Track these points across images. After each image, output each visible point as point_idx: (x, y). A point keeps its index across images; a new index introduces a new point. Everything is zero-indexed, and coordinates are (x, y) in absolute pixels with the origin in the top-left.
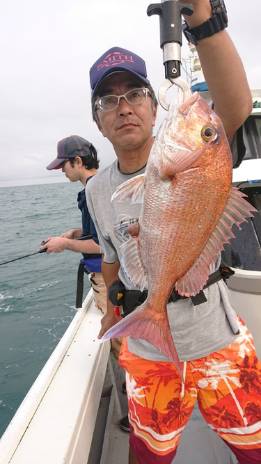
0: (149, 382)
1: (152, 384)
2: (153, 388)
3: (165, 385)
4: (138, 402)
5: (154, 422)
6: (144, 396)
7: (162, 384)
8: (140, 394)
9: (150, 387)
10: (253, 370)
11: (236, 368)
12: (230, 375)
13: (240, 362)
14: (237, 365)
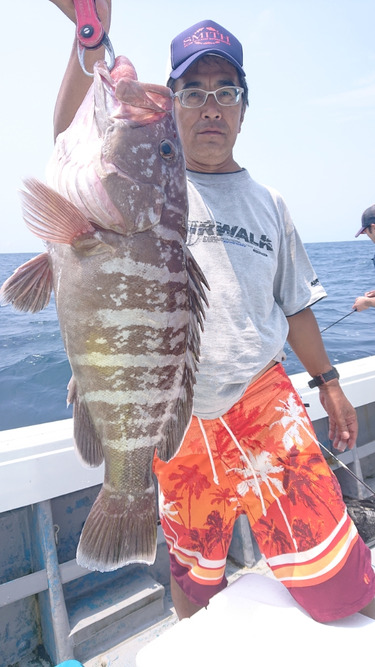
0: (177, 496)
1: (182, 498)
2: (184, 503)
3: (198, 498)
4: (172, 519)
5: (194, 542)
6: (176, 512)
7: (194, 496)
8: (171, 509)
9: (181, 501)
10: (304, 471)
11: (278, 465)
12: (272, 475)
13: (283, 456)
14: (279, 459)
